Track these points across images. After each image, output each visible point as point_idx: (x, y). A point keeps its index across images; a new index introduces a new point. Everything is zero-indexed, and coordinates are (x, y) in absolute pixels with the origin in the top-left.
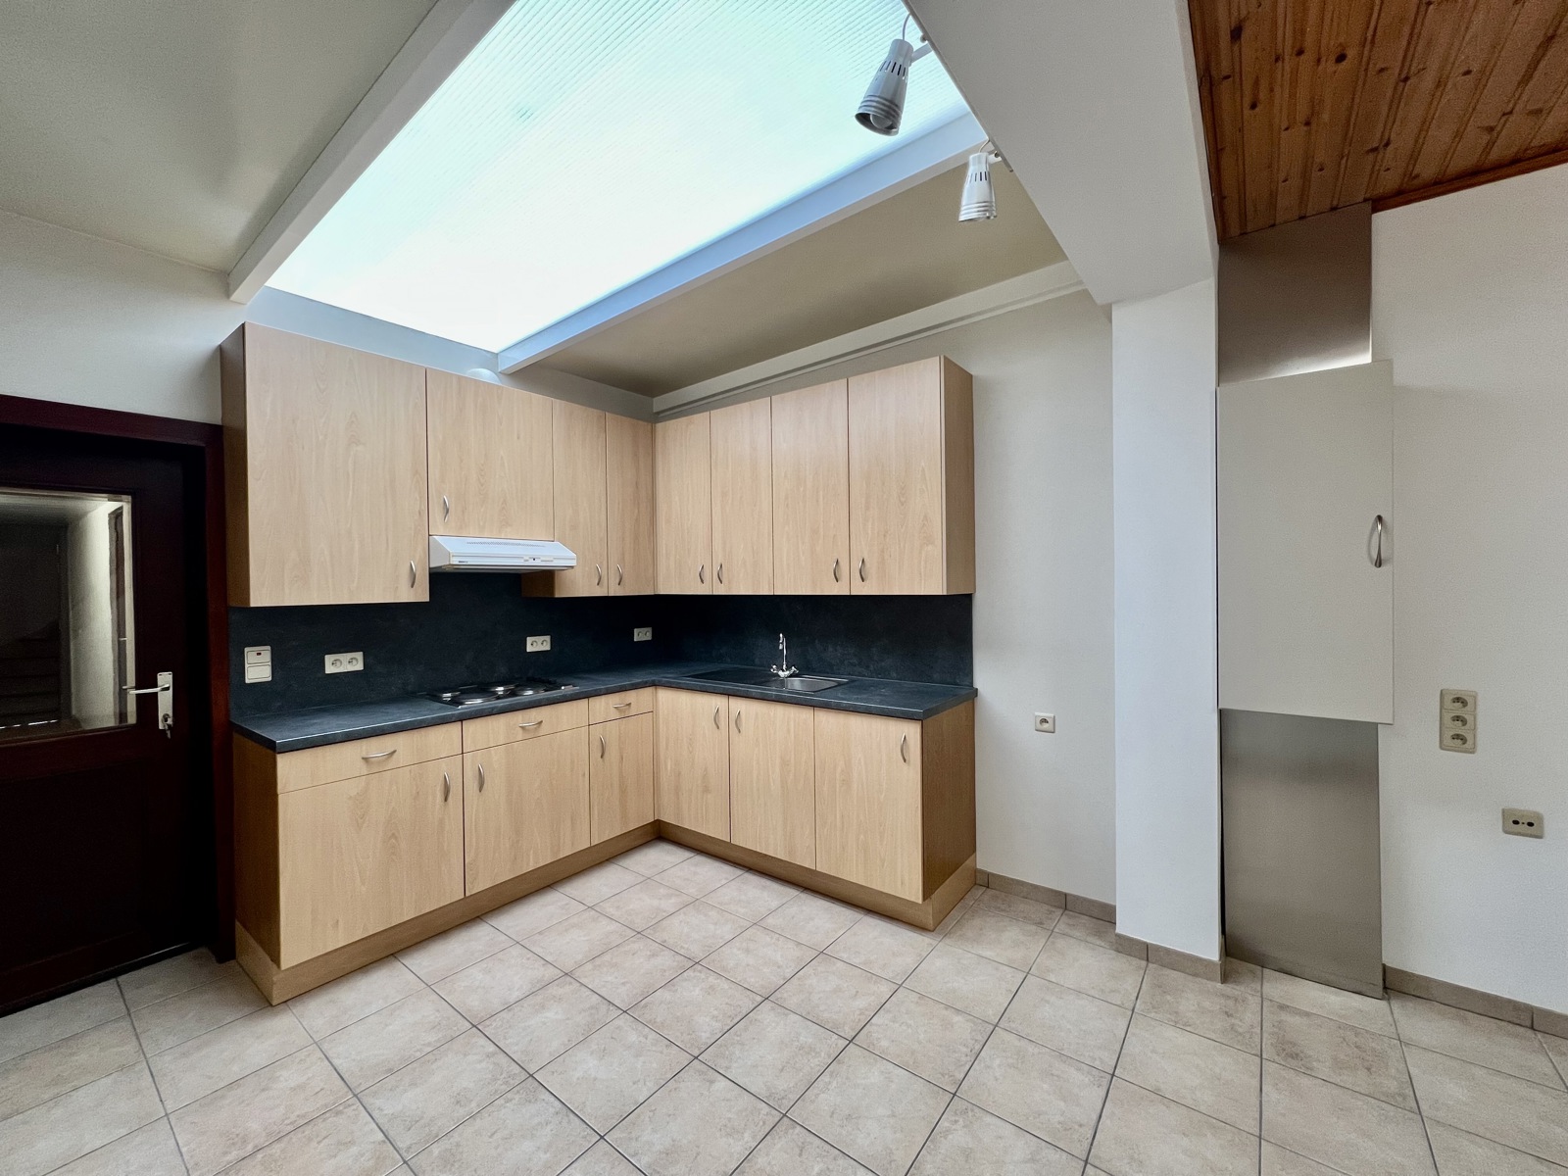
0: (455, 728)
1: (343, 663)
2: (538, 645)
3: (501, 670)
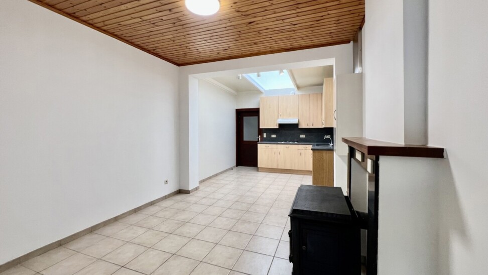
0: (276, 145)
1: (274, 136)
2: (302, 136)
3: (296, 140)
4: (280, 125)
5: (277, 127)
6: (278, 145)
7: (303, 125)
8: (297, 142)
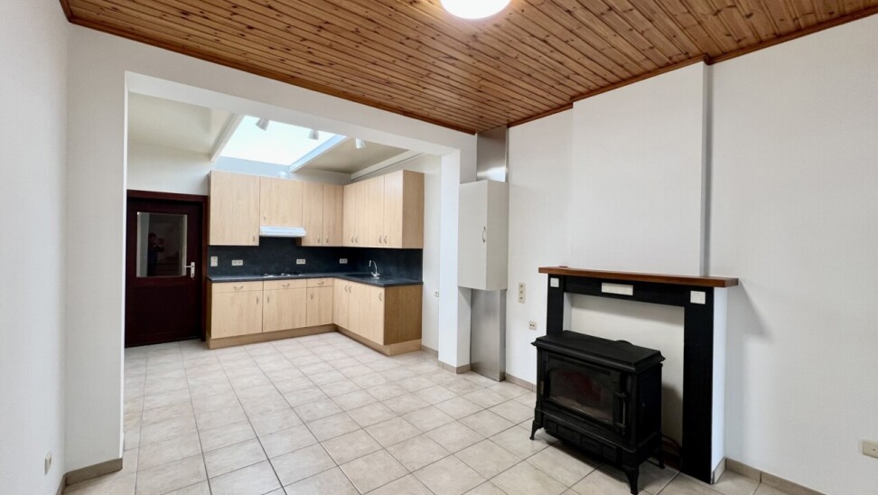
0: (261, 283)
1: (237, 263)
2: (301, 262)
3: (288, 269)
4: (262, 239)
5: (256, 243)
6: (266, 282)
7: (311, 241)
8: (290, 273)
